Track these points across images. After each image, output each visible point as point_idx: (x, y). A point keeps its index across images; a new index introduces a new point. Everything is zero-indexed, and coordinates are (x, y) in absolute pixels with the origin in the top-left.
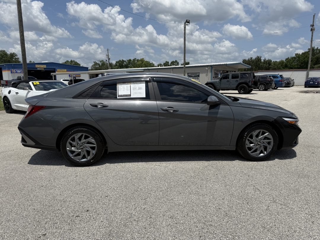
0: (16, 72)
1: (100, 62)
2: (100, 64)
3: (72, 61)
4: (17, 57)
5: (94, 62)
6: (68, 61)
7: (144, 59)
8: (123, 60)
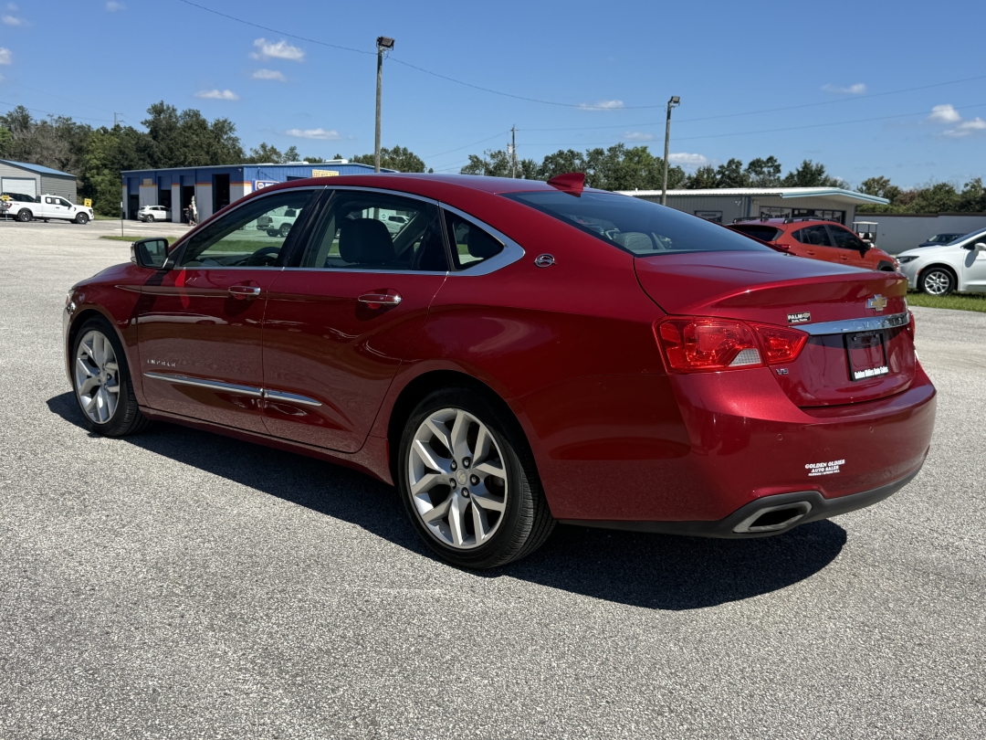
1: (493, 156)
2: (492, 163)
3: (396, 151)
4: (232, 136)
5: (471, 158)
7: (648, 151)
8: (572, 152)
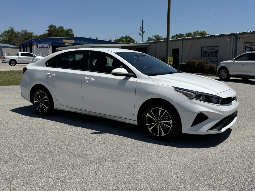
0: (43, 47)
2: (155, 39)
6: (123, 37)
7: (205, 32)
8: (181, 34)
